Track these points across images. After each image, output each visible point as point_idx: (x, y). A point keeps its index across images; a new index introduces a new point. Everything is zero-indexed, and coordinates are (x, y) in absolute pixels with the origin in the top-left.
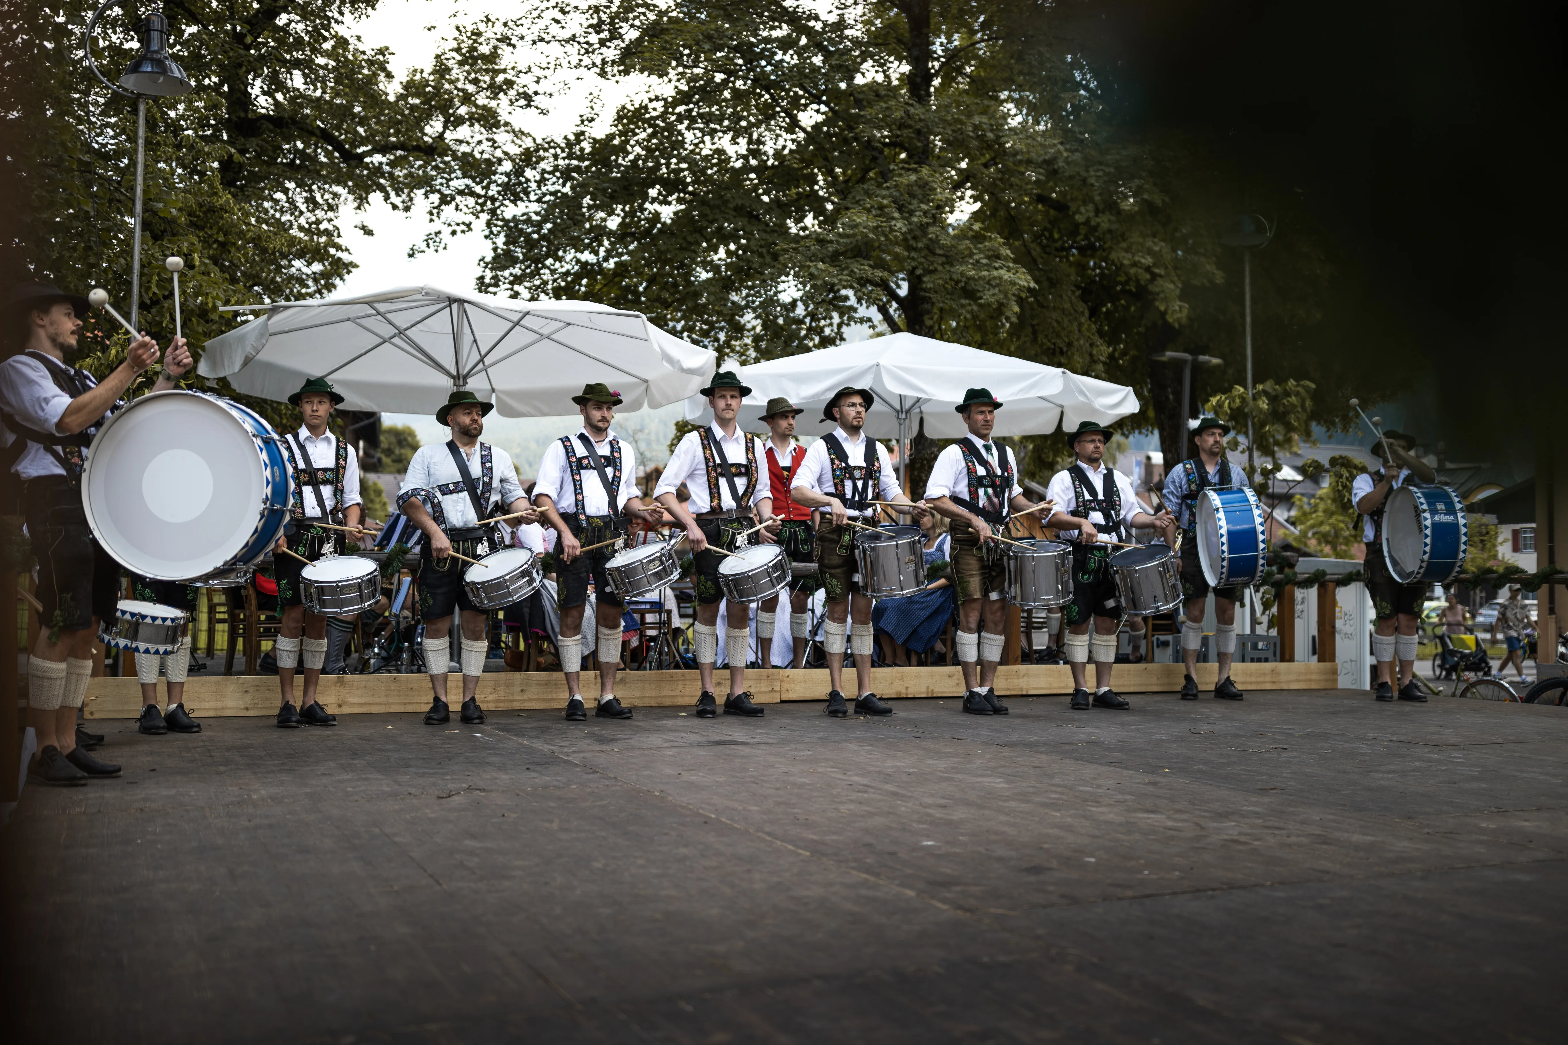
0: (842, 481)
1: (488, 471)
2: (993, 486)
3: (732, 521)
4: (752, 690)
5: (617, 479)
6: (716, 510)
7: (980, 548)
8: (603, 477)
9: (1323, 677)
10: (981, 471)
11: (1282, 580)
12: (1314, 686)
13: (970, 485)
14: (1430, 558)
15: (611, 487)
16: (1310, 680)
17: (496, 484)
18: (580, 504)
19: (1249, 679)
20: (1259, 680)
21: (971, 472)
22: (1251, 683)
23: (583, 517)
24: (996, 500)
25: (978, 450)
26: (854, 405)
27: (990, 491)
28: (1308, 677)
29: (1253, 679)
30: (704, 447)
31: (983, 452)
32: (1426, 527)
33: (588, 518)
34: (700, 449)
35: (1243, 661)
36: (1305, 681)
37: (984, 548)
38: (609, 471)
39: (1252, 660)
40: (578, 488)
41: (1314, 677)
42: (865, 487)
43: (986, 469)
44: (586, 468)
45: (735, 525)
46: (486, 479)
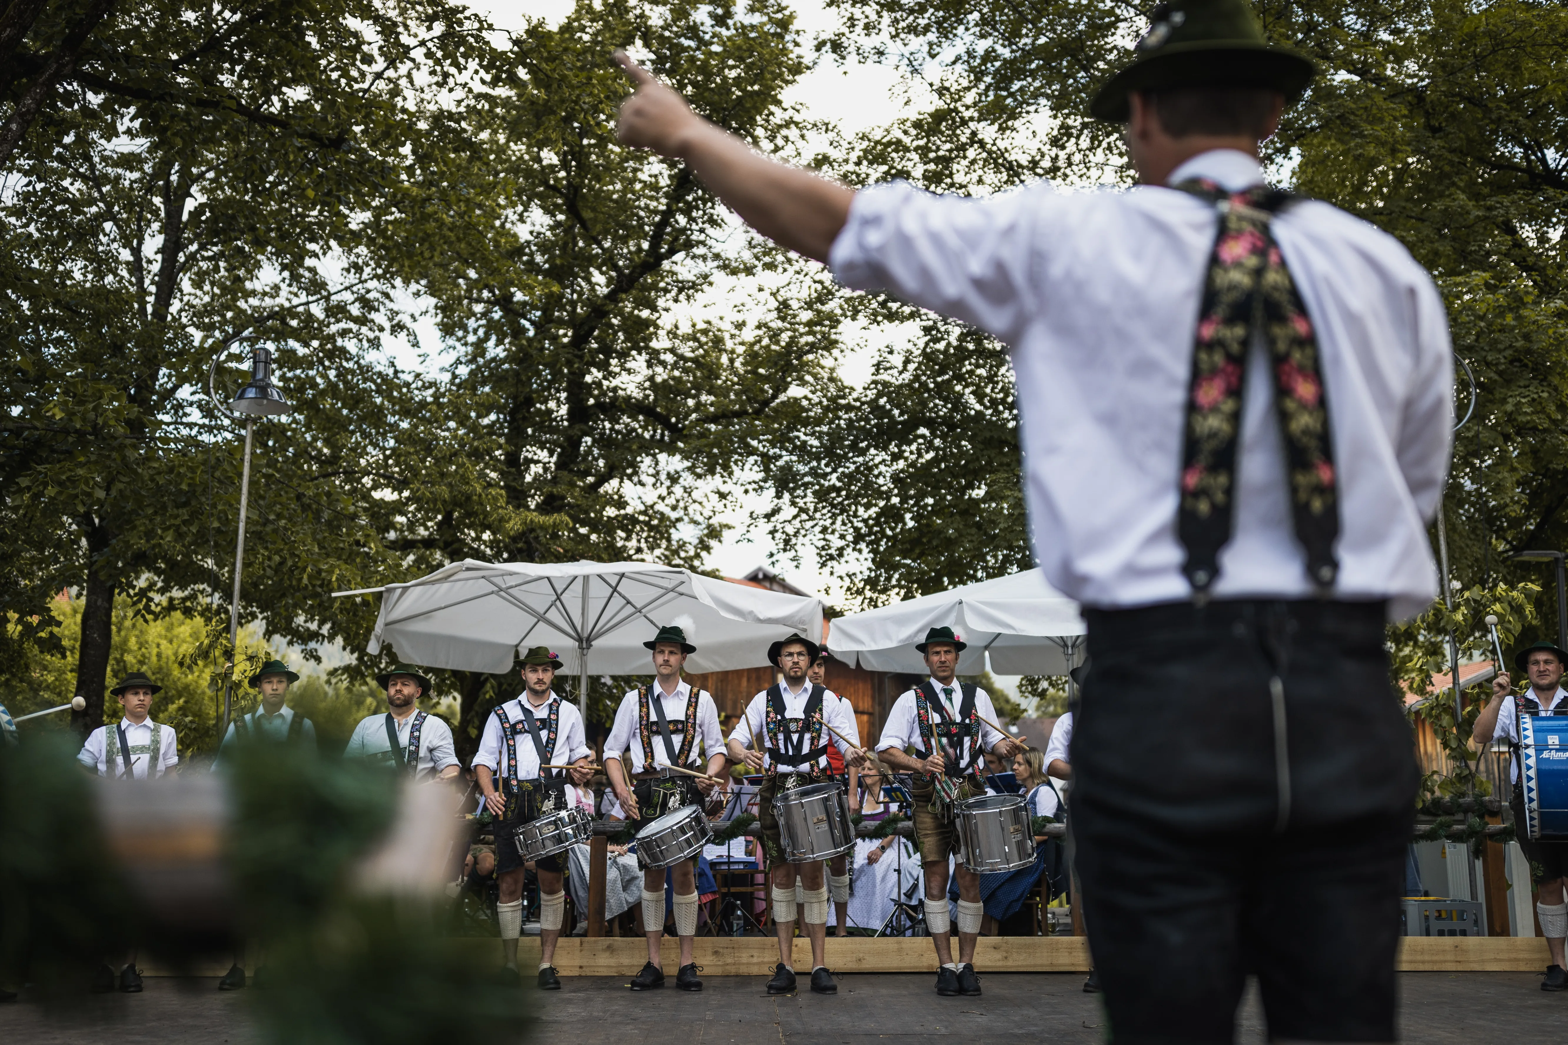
0: (775, 735)
1: (415, 740)
2: (947, 734)
3: (666, 781)
4: (698, 962)
5: (552, 742)
6: (649, 770)
7: (934, 804)
8: (537, 740)
9: (1537, 956)
10: (936, 718)
11: (1463, 831)
12: (1523, 968)
13: (922, 734)
14: (1541, 805)
15: (545, 751)
16: (1516, 960)
17: (423, 752)
18: (513, 769)
19: (1419, 958)
20: (1435, 958)
21: (922, 720)
22: (1423, 962)
23: (514, 783)
24: (951, 751)
25: (936, 695)
26: (791, 654)
27: (944, 740)
28: (1513, 956)
29: (1427, 958)
30: (641, 706)
31: (942, 697)
32: (1529, 768)
33: (519, 781)
34: (637, 707)
35: (1428, 934)
36: (1510, 960)
37: (938, 803)
38: (544, 734)
39: (1441, 933)
40: (512, 754)
41: (1522, 956)
42: (801, 740)
43: (942, 716)
44: (520, 732)
45: (668, 785)
46: (412, 748)
